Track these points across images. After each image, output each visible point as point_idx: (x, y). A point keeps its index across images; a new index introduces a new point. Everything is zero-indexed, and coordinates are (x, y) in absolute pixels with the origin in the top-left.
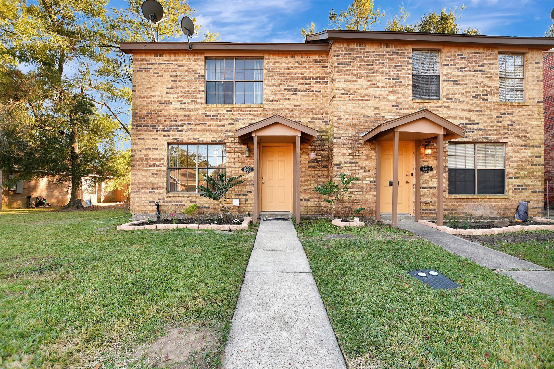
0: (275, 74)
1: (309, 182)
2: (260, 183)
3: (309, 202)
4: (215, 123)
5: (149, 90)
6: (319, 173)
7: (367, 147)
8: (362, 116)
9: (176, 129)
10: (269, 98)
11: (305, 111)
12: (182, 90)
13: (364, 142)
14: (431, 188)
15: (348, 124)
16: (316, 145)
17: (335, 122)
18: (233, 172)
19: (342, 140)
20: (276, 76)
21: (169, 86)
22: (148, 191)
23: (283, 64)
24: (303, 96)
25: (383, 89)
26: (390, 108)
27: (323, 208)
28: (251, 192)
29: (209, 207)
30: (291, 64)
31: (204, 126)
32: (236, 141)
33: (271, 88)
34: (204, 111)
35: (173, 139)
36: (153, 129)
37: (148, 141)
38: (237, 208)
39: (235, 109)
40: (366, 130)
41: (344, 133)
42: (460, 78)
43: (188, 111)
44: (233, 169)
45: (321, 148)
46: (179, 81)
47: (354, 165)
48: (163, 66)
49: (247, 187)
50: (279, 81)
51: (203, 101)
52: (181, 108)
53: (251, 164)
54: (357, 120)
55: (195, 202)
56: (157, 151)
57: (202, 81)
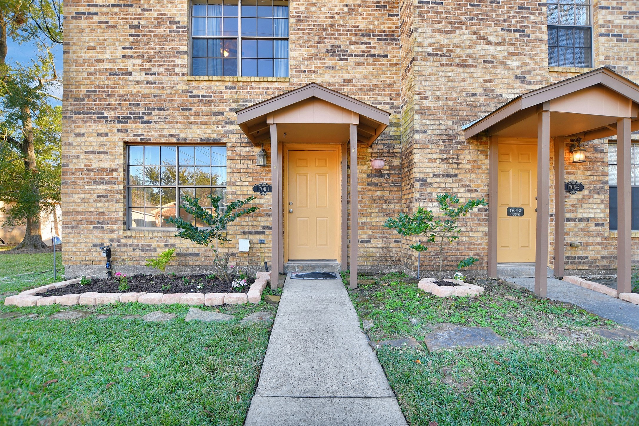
0: (308, 25)
1: (369, 211)
2: (286, 212)
3: (369, 245)
4: (206, 109)
5: (91, 51)
6: (386, 196)
7: (472, 148)
8: (464, 94)
9: (140, 118)
10: (300, 67)
11: (361, 90)
12: (149, 51)
13: (468, 139)
14: (580, 220)
15: (439, 108)
16: (380, 146)
17: (417, 104)
18: (239, 193)
19: (429, 136)
20: (311, 29)
21: (127, 44)
22: (92, 227)
23: (323, 9)
24: (357, 64)
25: (499, 48)
26: (510, 81)
27: (392, 255)
28: (270, 228)
29: (198, 255)
30: (336, 10)
31: (187, 113)
32: (243, 140)
33: (303, 50)
34: (187, 88)
35: (134, 135)
36: (98, 118)
37: (90, 139)
38: (246, 255)
39: (241, 84)
40: (471, 118)
41: (433, 123)
42: (628, 31)
43: (159, 88)
44: (239, 188)
45: (389, 152)
46: (144, 36)
47: (451, 180)
48: (116, 10)
49: (262, 219)
50: (317, 38)
51: (185, 70)
52: (147, 83)
53: (270, 179)
54: (455, 100)
55: (174, 246)
56: (107, 157)
57: (184, 36)
